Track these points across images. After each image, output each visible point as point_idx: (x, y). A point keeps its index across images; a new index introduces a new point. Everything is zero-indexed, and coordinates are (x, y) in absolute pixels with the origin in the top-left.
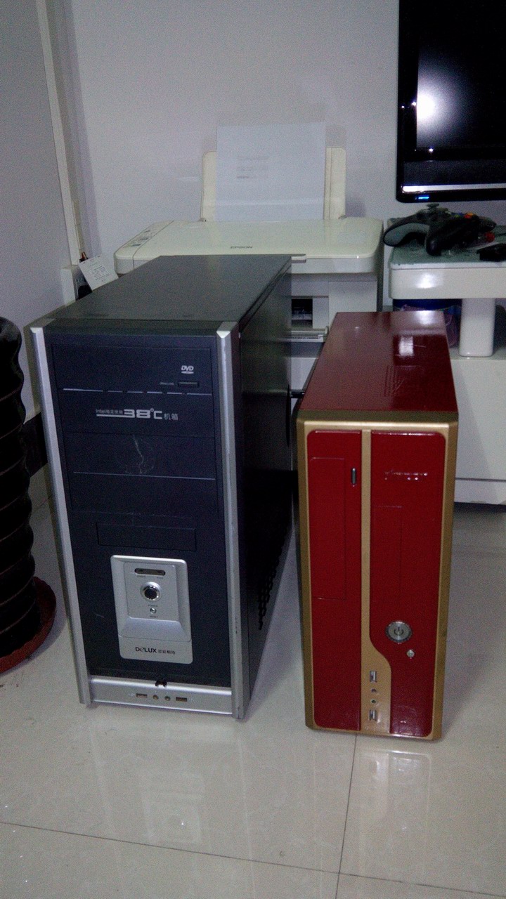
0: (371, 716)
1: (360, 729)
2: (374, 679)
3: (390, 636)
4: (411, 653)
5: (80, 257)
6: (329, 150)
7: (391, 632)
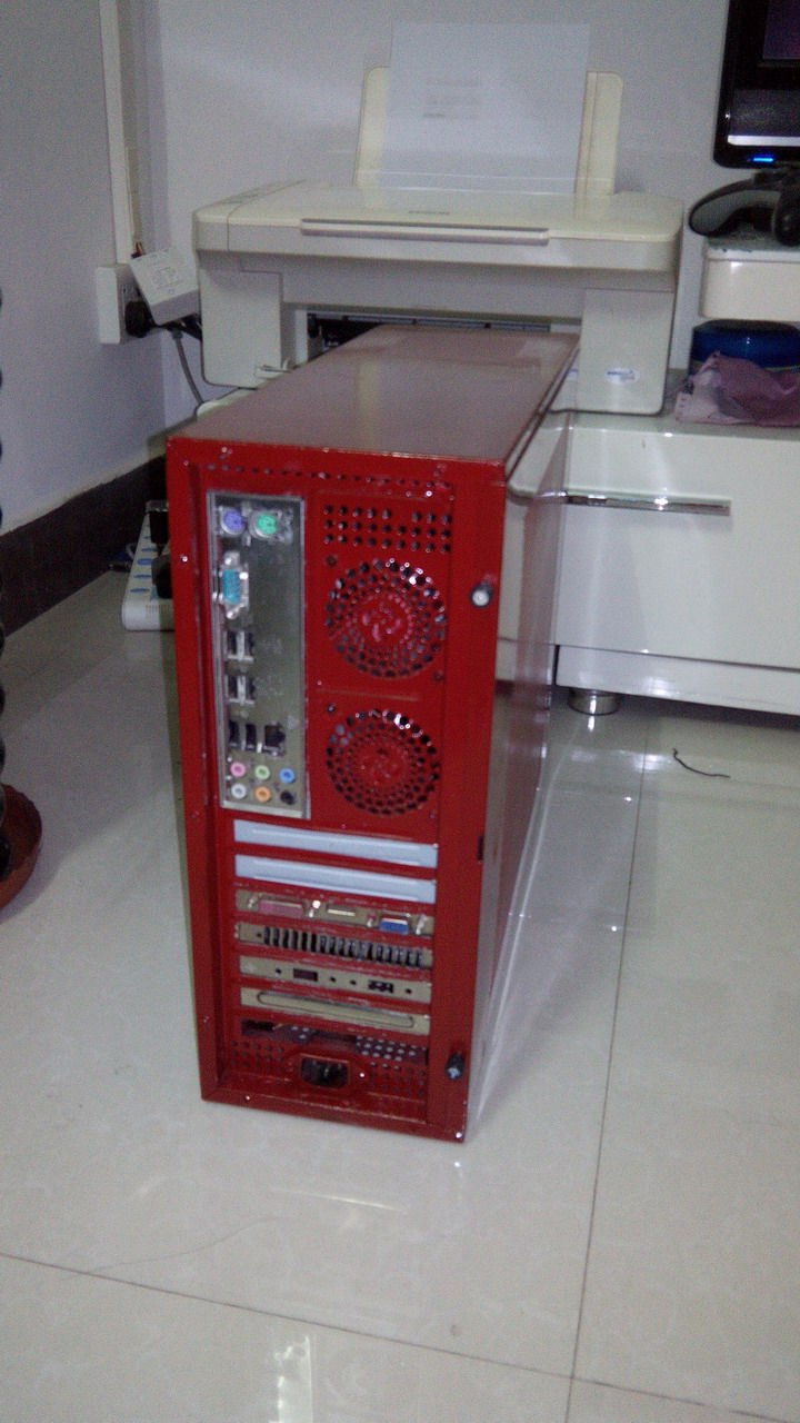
5: (132, 250)
6: (593, 76)
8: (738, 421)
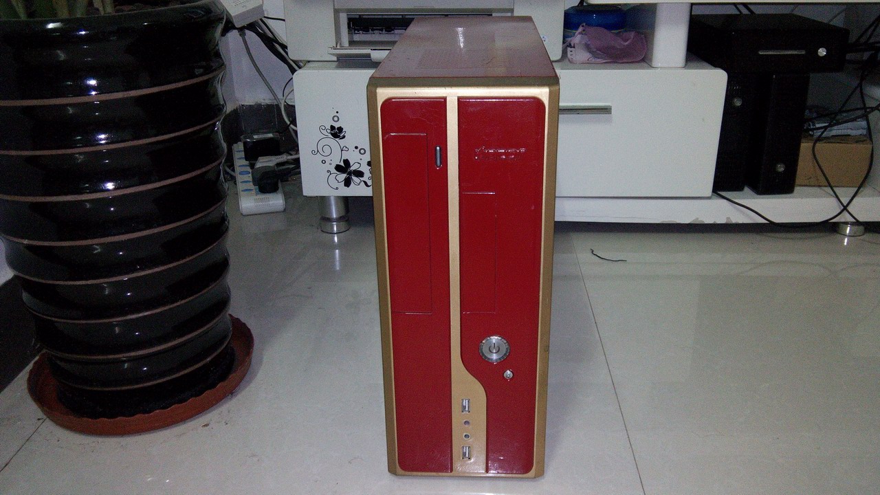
0: (464, 454)
1: (452, 471)
2: (467, 409)
3: (483, 354)
4: (508, 373)
7: (485, 350)
8: (604, 61)
